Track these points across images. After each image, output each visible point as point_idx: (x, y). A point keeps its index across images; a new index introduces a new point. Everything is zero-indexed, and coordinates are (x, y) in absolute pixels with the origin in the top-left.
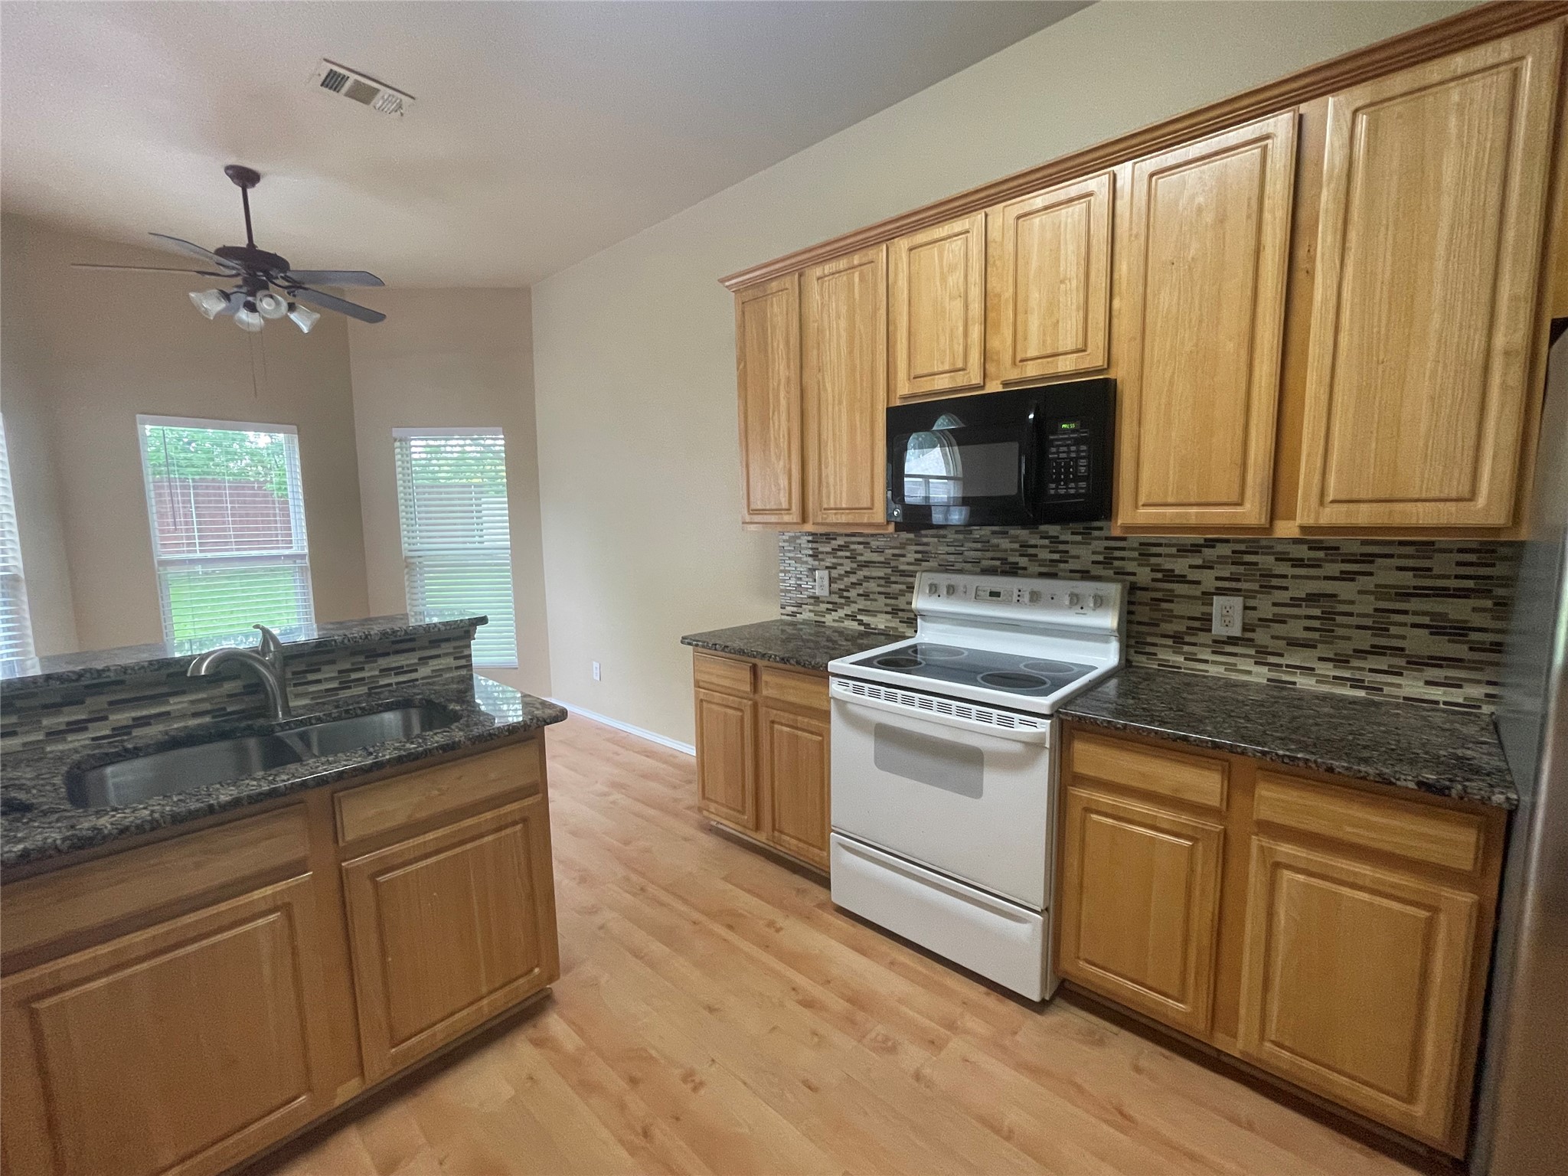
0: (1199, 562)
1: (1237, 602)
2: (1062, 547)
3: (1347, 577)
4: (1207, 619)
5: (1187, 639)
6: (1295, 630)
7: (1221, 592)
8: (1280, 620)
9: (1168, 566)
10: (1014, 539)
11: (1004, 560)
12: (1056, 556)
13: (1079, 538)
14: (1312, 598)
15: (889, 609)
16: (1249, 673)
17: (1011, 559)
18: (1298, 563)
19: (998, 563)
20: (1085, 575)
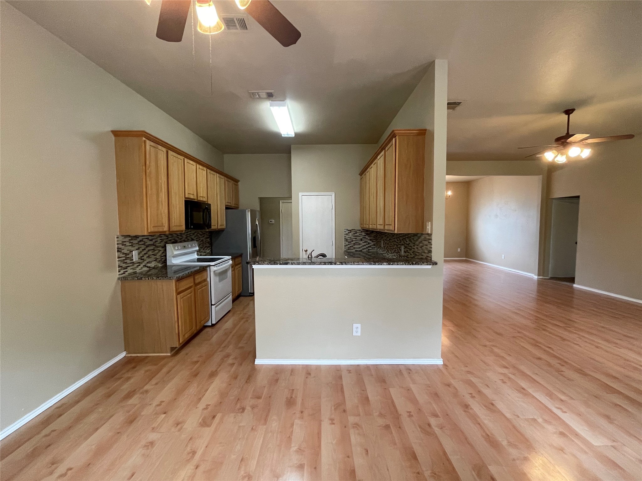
2: (182, 235)
6: (201, 246)
9: (192, 237)
11: (175, 239)
14: (202, 240)
20: (185, 241)
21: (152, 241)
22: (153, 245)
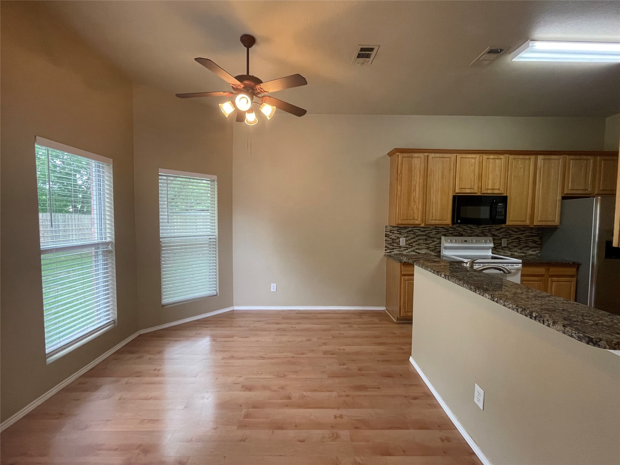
0: (499, 232)
1: (506, 239)
2: (473, 230)
3: (522, 234)
4: (501, 243)
5: (497, 248)
6: (515, 244)
7: (503, 238)
8: (512, 242)
9: (493, 233)
10: (462, 228)
11: (459, 233)
12: (472, 232)
13: (476, 228)
14: (517, 238)
15: (427, 248)
16: (507, 253)
17: (461, 233)
18: (515, 232)
19: (458, 234)
20: (478, 236)
21: (425, 232)
22: (426, 235)
